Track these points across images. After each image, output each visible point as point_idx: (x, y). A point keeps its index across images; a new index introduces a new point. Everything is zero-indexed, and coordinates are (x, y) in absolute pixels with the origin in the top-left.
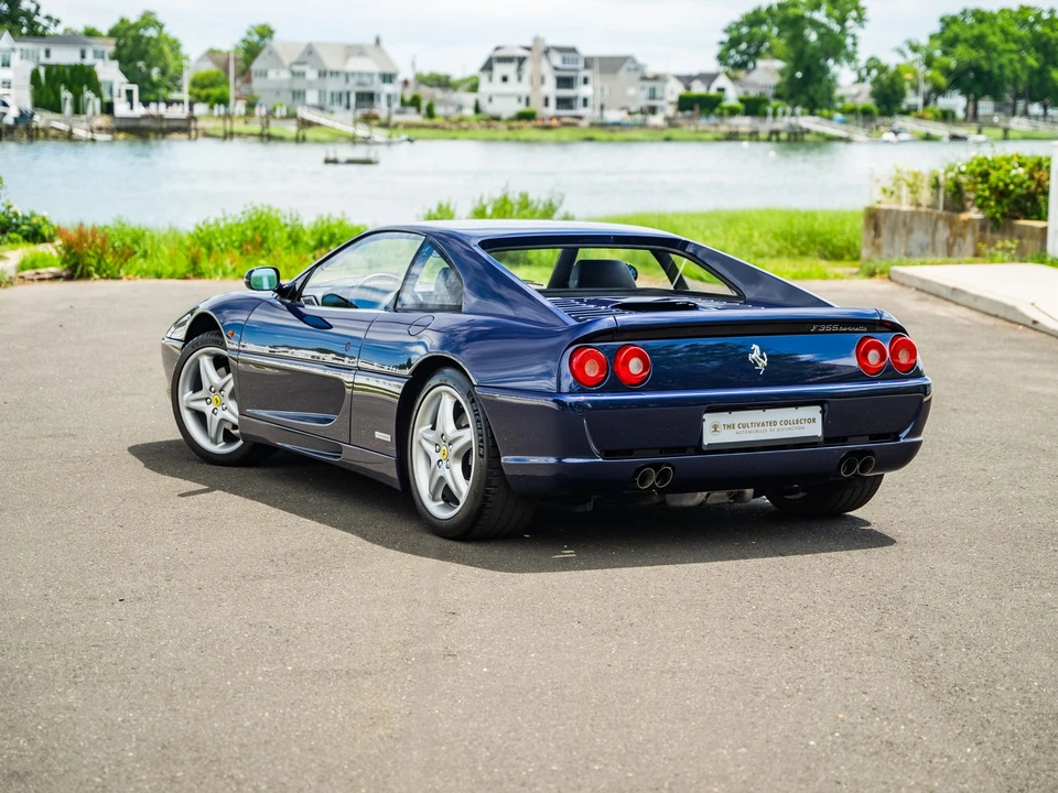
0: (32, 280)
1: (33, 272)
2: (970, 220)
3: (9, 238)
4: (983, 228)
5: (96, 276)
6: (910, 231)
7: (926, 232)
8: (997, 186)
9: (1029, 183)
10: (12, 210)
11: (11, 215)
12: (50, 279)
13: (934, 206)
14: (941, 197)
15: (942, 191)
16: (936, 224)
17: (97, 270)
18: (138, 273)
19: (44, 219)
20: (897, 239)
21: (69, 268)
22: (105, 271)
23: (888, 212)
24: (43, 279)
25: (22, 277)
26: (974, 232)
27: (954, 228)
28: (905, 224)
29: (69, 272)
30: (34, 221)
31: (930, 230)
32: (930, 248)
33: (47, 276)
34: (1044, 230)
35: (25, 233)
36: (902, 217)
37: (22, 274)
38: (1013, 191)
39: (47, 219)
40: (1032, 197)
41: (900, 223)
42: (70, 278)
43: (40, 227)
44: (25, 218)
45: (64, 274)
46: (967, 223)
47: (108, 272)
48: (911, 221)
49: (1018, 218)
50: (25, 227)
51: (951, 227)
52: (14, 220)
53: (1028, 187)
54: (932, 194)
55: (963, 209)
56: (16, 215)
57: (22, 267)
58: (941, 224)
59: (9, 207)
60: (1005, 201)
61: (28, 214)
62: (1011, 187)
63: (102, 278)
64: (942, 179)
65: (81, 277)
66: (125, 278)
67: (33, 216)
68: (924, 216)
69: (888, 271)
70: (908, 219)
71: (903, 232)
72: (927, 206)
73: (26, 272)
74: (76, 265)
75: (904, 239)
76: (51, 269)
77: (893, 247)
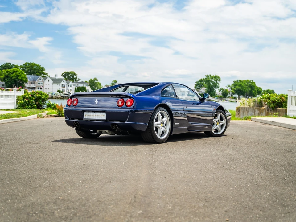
0: (49, 117)
1: (50, 115)
2: (264, 108)
3: (49, 108)
4: (268, 110)
6: (248, 112)
8: (273, 100)
9: (280, 100)
12: (54, 117)
13: (254, 106)
14: (256, 104)
15: (256, 103)
16: (255, 110)
20: (244, 113)
23: (242, 108)
24: (52, 117)
26: (266, 111)
27: (260, 111)
28: (247, 110)
29: (58, 115)
30: (55, 105)
31: (253, 111)
34: (286, 110)
35: (52, 108)
36: (246, 109)
37: (47, 115)
38: (277, 101)
40: (281, 103)
41: (245, 110)
42: (58, 117)
44: (53, 104)
46: (263, 109)
48: (248, 109)
49: (277, 108)
51: (259, 110)
53: (280, 101)
54: (253, 104)
55: (262, 106)
56: (51, 104)
57: (48, 114)
58: (256, 110)
59: (50, 102)
60: (275, 104)
61: (53, 103)
62: (276, 101)
64: (256, 100)
65: (61, 116)
67: (55, 104)
68: (252, 108)
69: (251, 119)
70: (247, 109)
71: (246, 112)
72: (252, 106)
73: (48, 115)
74: (60, 114)
75: (246, 113)
76: (54, 115)
77: (243, 115)
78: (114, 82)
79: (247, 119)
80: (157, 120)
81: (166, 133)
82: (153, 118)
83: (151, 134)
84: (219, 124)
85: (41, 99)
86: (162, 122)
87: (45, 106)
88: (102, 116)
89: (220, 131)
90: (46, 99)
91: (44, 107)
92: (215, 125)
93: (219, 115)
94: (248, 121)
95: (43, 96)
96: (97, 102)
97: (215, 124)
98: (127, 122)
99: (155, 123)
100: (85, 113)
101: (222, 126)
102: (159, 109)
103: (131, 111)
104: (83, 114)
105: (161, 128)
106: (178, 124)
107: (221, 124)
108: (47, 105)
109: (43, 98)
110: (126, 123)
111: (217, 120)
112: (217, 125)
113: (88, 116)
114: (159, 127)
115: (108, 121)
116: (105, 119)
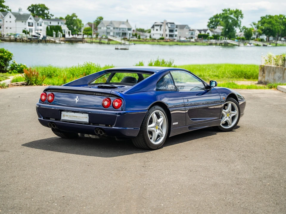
0: (15, 85)
1: (15, 83)
3: (14, 72)
5: (34, 84)
6: (275, 73)
7: (281, 73)
10: (15, 63)
11: (15, 65)
12: (21, 85)
13: (283, 66)
16: (284, 71)
17: (35, 83)
18: (47, 84)
19: (24, 66)
20: (270, 74)
21: (27, 82)
22: (37, 83)
23: (267, 67)
24: (19, 85)
25: (12, 85)
28: (273, 71)
29: (26, 83)
30: (21, 67)
31: (282, 73)
32: (282, 78)
33: (19, 84)
35: (18, 70)
36: (272, 68)
37: (12, 84)
39: (25, 66)
41: (272, 70)
42: (27, 85)
43: (23, 68)
44: (19, 66)
45: (25, 84)
47: (39, 83)
48: (276, 70)
50: (18, 68)
52: (16, 66)
54: (282, 62)
56: (16, 65)
57: (13, 81)
59: (15, 62)
61: (20, 64)
63: (37, 85)
64: (285, 58)
65: (30, 85)
66: (43, 85)
67: (21, 65)
68: (280, 69)
69: (277, 87)
70: (274, 69)
71: (273, 73)
72: (281, 66)
73: (14, 83)
74: (29, 81)
75: (273, 75)
76: (21, 82)
77: (269, 77)
78: (99, 20)
79: (271, 88)
80: (151, 122)
81: (162, 136)
82: (146, 121)
83: (144, 140)
84: (229, 116)
85: (3, 59)
86: (157, 123)
87: (9, 67)
88: (84, 118)
89: (231, 124)
90: (9, 59)
91: (7, 70)
92: (224, 118)
93: (230, 105)
94: (272, 91)
95: (5, 55)
96: (78, 100)
97: (224, 116)
98: (115, 127)
99: (149, 126)
100: (63, 113)
101: (233, 118)
102: (153, 109)
103: (119, 114)
104: (61, 113)
105: (155, 131)
106: (177, 123)
107: (232, 115)
108: (11, 67)
109: (5, 58)
110: (113, 128)
111: (227, 111)
112: (228, 118)
113: (66, 116)
114: (154, 131)
115: (92, 124)
116: (88, 121)
